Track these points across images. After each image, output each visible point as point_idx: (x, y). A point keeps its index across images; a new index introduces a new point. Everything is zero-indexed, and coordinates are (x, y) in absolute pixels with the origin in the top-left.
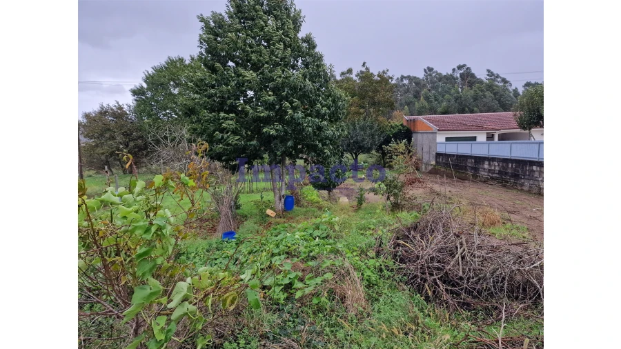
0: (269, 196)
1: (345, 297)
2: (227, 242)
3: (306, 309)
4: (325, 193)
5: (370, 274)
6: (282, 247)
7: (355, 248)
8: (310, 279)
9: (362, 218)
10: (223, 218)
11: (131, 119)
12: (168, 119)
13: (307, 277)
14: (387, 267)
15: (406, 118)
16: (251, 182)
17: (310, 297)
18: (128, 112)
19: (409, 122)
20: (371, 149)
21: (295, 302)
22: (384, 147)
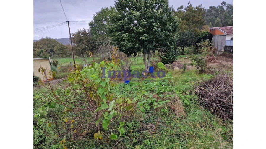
0: (143, 67)
1: (175, 110)
2: (127, 85)
3: (158, 113)
4: (168, 65)
5: (187, 101)
6: (148, 88)
7: (181, 90)
8: (160, 101)
9: (185, 77)
11: (89, 35)
12: (103, 35)
13: (159, 101)
15: (210, 28)
16: (135, 61)
17: (160, 108)
18: (88, 33)
19: (211, 30)
20: (191, 44)
21: (154, 110)
22: (197, 43)
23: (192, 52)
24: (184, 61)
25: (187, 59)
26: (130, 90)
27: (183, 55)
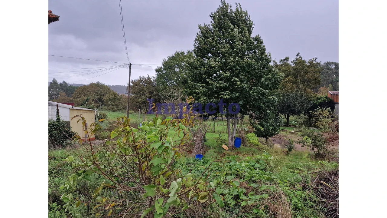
0: (225, 136)
1: (277, 213)
2: (198, 161)
3: (248, 215)
4: (263, 139)
5: (297, 201)
6: (233, 171)
7: (286, 181)
8: (252, 195)
9: (290, 161)
10: (196, 146)
11: (154, 85)
12: (172, 86)
13: (250, 193)
14: (311, 199)
15: (331, 92)
16: (214, 126)
17: (252, 207)
18: (153, 81)
19: (333, 95)
20: (300, 112)
21: (241, 208)
22: (311, 112)
23: (302, 124)
24: (289, 136)
25: (294, 133)
26: (203, 170)
27: (287, 126)
